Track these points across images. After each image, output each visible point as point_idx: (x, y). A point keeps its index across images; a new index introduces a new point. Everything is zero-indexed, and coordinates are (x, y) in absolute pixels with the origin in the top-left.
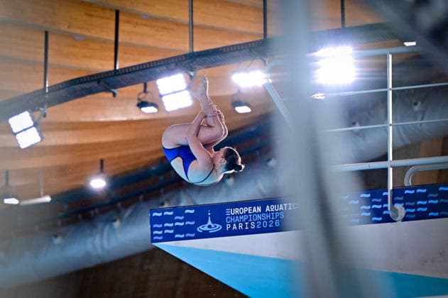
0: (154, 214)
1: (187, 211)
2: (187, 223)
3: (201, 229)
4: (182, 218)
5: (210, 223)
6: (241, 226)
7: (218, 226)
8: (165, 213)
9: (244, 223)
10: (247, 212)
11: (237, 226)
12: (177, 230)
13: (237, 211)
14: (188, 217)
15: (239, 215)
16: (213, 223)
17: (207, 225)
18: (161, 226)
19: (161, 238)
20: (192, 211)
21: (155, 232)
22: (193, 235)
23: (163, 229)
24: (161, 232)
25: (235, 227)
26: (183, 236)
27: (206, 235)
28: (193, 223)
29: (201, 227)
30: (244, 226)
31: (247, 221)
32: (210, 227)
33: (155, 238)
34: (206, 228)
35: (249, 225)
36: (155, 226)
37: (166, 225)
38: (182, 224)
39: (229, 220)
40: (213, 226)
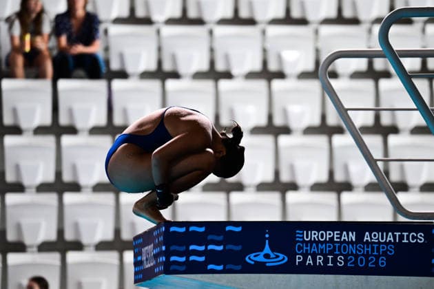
0: (172, 228)
1: (229, 229)
2: (229, 247)
3: (251, 258)
4: (220, 238)
5: (267, 250)
6: (320, 261)
7: (281, 256)
8: (192, 228)
9: (325, 256)
10: (332, 239)
12: (212, 257)
13: (314, 235)
15: (317, 242)
16: (273, 250)
17: (262, 254)
18: (183, 248)
19: (183, 268)
20: (238, 229)
21: (173, 258)
22: (239, 267)
23: (188, 253)
24: (183, 259)
25: (309, 261)
26: (220, 268)
27: (259, 268)
28: (239, 248)
29: (252, 256)
30: (326, 261)
31: (331, 253)
32: (267, 256)
33: (173, 267)
34: (261, 258)
35: (334, 261)
36: (173, 248)
37: (192, 247)
38: (220, 248)
39: (300, 248)
40: (272, 255)
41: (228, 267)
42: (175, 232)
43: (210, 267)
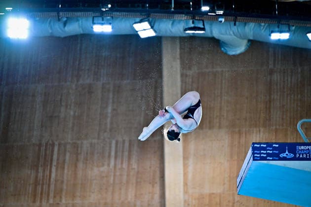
0: (255, 145)
1: (274, 145)
2: (274, 152)
3: (282, 155)
4: (271, 149)
5: (287, 152)
6: (305, 156)
7: (292, 155)
8: (262, 145)
9: (306, 154)
10: (308, 149)
11: (303, 156)
12: (269, 155)
13: (302, 147)
14: (275, 148)
15: (304, 150)
16: (289, 153)
17: (285, 154)
18: (259, 152)
19: (259, 158)
20: (277, 146)
21: (256, 155)
22: (277, 158)
24: (259, 155)
25: (301, 156)
26: (271, 158)
27: (285, 159)
28: (277, 152)
29: (282, 154)
30: (307, 156)
31: (308, 153)
32: (287, 155)
33: (256, 158)
34: (285, 155)
36: (256, 152)
37: (262, 152)
38: (271, 152)
39: (298, 152)
40: (289, 154)
41: (274, 158)
42: (256, 147)
43: (268, 158)
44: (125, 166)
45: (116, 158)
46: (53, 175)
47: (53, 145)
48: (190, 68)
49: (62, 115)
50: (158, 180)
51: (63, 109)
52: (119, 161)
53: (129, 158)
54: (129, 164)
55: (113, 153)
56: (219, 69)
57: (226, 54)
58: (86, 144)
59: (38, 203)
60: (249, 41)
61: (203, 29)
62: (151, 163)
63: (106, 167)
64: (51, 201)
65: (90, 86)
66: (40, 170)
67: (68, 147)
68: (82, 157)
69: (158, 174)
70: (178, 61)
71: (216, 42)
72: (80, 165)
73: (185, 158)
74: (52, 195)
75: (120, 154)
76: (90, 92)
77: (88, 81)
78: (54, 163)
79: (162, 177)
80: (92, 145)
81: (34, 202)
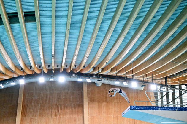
1: (135, 106)
8: (132, 106)
16: (138, 108)
19: (131, 109)
25: (140, 109)
31: (142, 108)
41: (135, 109)
43: (133, 109)
44: (75, 109)
45: (73, 108)
46: (59, 111)
47: (59, 105)
48: (89, 89)
49: (61, 98)
50: (82, 112)
51: (61, 97)
52: (74, 108)
53: (76, 108)
54: (76, 109)
55: (72, 107)
56: (95, 89)
57: (97, 86)
58: (66, 104)
59: (56, 117)
60: (102, 83)
61: (101, 81)
62: (80, 109)
63: (71, 110)
64: (59, 117)
65: (67, 92)
66: (56, 110)
67: (63, 105)
68: (66, 107)
69: (82, 111)
70: (87, 87)
71: (95, 83)
72: (65, 109)
73: (88, 108)
74: (59, 115)
75: (74, 107)
76: (67, 93)
77: (67, 91)
78: (60, 108)
79: (83, 112)
80: (68, 105)
81: (55, 116)
